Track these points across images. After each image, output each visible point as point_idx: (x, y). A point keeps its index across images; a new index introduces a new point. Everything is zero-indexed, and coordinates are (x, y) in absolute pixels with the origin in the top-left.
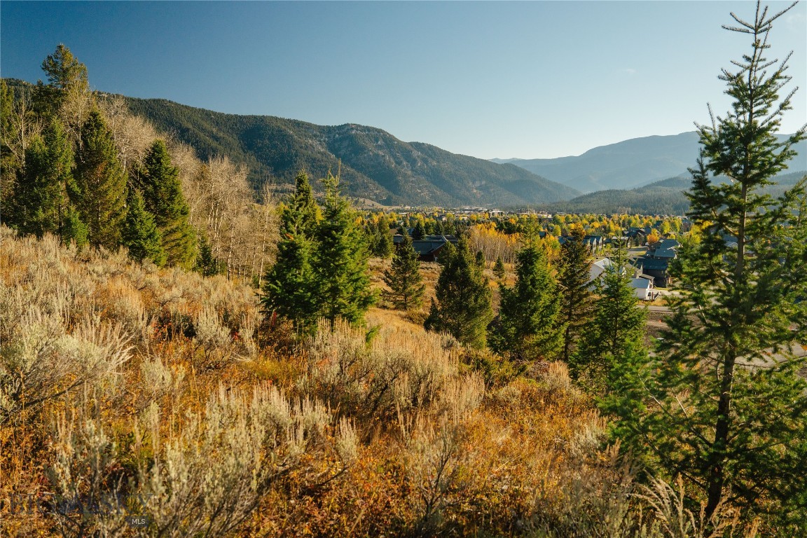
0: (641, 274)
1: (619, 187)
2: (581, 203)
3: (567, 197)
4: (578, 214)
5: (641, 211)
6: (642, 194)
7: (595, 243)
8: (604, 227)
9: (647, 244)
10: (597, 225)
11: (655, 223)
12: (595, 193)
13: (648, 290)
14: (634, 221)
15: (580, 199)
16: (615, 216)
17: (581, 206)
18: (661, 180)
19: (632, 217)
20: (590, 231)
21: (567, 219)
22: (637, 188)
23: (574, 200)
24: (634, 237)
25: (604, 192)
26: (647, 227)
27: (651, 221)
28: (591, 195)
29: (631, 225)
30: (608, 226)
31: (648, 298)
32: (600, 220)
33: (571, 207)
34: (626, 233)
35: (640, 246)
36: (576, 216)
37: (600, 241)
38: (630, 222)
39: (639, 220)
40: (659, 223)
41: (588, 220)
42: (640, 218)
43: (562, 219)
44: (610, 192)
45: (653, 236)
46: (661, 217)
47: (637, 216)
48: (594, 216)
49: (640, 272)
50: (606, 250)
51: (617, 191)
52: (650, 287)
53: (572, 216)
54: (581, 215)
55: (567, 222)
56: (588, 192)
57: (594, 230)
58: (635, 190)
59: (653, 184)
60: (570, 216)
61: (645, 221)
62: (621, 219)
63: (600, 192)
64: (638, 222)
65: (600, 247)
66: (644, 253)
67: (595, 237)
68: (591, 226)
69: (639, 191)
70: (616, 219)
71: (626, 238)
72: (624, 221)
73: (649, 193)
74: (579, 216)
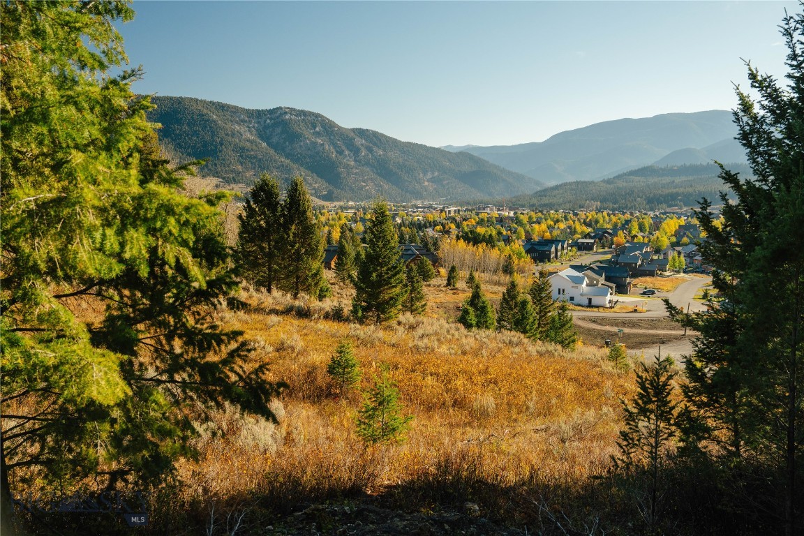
0: (603, 282)
1: (586, 177)
2: (546, 196)
3: (528, 190)
4: (541, 212)
5: (611, 205)
6: (612, 186)
7: (559, 247)
8: (570, 227)
9: (613, 246)
10: (562, 226)
11: (624, 222)
12: (560, 185)
13: (609, 297)
14: (601, 221)
15: (544, 192)
16: (582, 215)
17: (545, 200)
18: (634, 169)
19: (600, 215)
20: (556, 233)
21: (530, 218)
22: (606, 178)
23: (536, 193)
24: (600, 239)
25: (571, 184)
26: (615, 227)
27: (619, 219)
28: (556, 187)
29: (598, 225)
30: (573, 226)
31: (608, 305)
32: (566, 219)
33: (534, 201)
34: (593, 235)
35: (606, 249)
36: (539, 214)
37: (565, 245)
38: (597, 222)
39: (607, 218)
40: (628, 222)
41: (552, 220)
42: (608, 215)
43: (525, 219)
44: (578, 183)
45: (619, 238)
46: (632, 214)
47: (605, 213)
48: (560, 215)
49: (602, 280)
50: (571, 254)
51: (585, 182)
52: (611, 294)
53: (536, 213)
54: (545, 212)
55: (531, 222)
56: (552, 183)
57: (559, 232)
58: (604, 181)
59: (625, 174)
60: (533, 213)
61: (614, 219)
62: (587, 217)
63: (565, 184)
64: (606, 221)
65: (565, 251)
66: (609, 256)
67: (560, 241)
68: (556, 227)
69: (609, 182)
70: (583, 217)
71: (592, 241)
72: (590, 220)
73: (621, 184)
74: (543, 214)
